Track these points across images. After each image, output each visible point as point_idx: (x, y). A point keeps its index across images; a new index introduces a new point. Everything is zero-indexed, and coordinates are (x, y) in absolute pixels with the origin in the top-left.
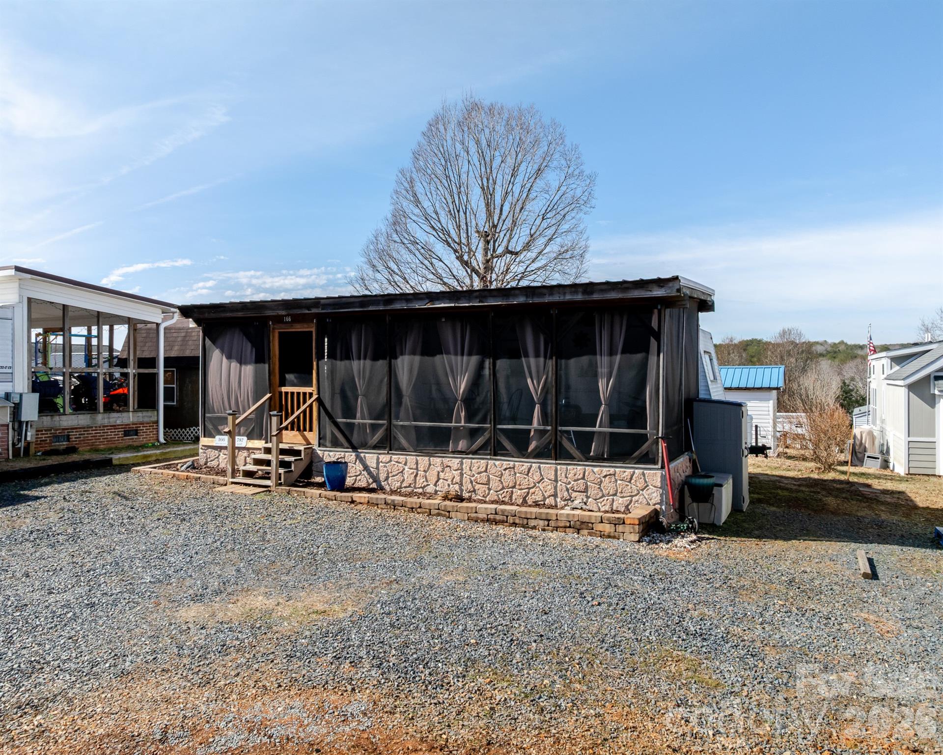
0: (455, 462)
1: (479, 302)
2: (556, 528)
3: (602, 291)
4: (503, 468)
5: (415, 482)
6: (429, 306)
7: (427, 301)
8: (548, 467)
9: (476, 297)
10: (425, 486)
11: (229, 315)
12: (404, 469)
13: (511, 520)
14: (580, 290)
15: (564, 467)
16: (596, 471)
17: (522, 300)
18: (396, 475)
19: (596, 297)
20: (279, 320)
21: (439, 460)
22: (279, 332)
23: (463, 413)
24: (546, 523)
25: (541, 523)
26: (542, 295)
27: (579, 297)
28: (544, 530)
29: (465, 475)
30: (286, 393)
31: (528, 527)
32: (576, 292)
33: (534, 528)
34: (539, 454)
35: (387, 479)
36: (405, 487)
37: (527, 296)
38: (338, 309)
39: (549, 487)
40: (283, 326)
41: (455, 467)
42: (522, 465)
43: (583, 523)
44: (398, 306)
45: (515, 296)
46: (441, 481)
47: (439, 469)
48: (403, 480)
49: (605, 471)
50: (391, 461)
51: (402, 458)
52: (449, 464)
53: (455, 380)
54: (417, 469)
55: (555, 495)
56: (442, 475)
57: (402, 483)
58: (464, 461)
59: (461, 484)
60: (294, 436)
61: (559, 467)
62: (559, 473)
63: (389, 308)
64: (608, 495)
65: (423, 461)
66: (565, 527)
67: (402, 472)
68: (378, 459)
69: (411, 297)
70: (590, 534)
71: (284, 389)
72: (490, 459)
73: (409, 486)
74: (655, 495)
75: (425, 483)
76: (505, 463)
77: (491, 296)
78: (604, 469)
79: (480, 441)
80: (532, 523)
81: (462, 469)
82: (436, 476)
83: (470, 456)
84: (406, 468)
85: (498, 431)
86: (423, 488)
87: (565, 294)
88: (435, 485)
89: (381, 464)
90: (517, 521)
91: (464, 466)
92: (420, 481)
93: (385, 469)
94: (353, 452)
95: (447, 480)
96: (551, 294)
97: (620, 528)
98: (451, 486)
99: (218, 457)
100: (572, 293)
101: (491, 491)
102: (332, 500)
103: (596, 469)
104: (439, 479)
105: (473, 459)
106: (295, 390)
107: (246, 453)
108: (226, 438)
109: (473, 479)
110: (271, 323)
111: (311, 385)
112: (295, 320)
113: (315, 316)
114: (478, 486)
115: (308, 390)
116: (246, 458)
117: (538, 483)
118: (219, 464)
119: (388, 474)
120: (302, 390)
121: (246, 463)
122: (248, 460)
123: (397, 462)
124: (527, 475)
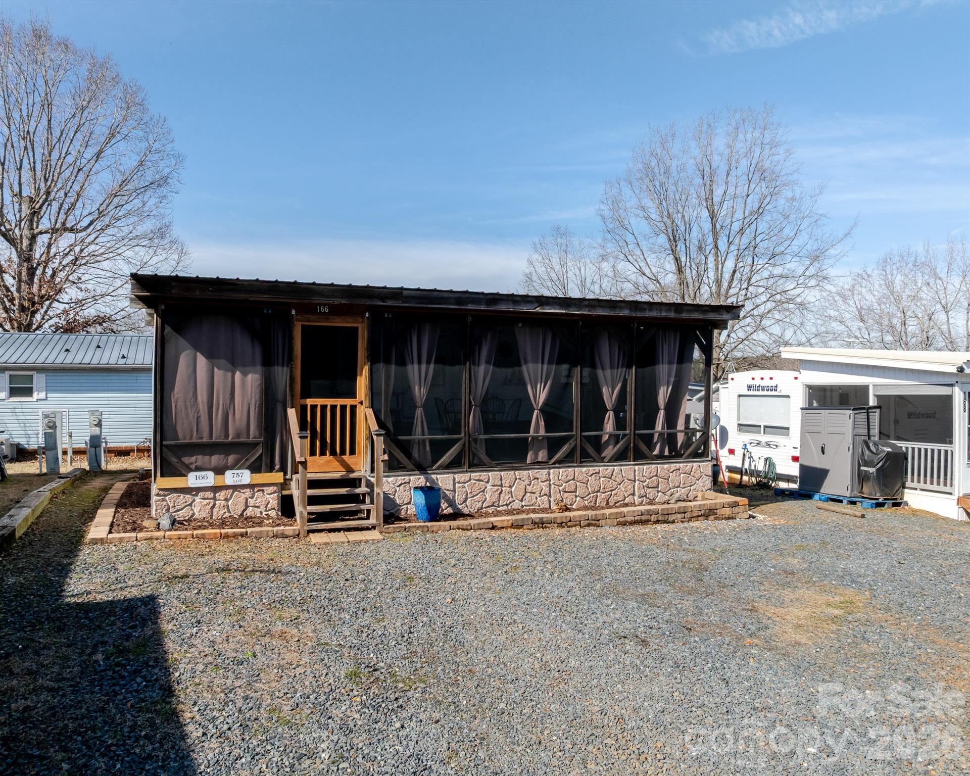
0: (542, 473)
1: (589, 311)
2: (690, 520)
3: (689, 311)
4: (589, 474)
5: (499, 500)
6: (538, 310)
7: (537, 305)
8: (626, 470)
10: (510, 503)
11: (241, 296)
12: (486, 488)
13: (653, 518)
14: (673, 308)
15: (641, 467)
16: (663, 468)
18: (477, 495)
19: (685, 315)
20: (310, 309)
21: (525, 472)
22: (302, 326)
23: (543, 423)
24: (683, 515)
25: (679, 516)
27: (672, 315)
28: (682, 522)
29: (553, 486)
30: (314, 407)
31: (669, 522)
32: (670, 310)
33: (673, 522)
34: (620, 457)
35: (465, 500)
36: (487, 507)
37: (631, 310)
38: (426, 304)
39: (629, 487)
40: (313, 317)
41: (544, 477)
42: (604, 470)
43: (710, 510)
44: (503, 307)
46: (528, 494)
47: (527, 482)
48: (486, 499)
49: (673, 466)
50: (470, 480)
51: (484, 475)
52: (537, 476)
54: (501, 485)
55: (633, 494)
56: (529, 489)
57: (483, 503)
58: (552, 471)
59: (550, 496)
60: (329, 462)
61: (637, 468)
62: (636, 474)
63: (492, 308)
65: (508, 476)
66: (698, 516)
67: (483, 491)
68: (454, 479)
69: (518, 299)
70: (716, 519)
71: (310, 402)
72: (578, 466)
73: (493, 505)
75: (511, 499)
76: (591, 468)
77: (599, 306)
78: (672, 465)
79: (565, 449)
80: (671, 518)
81: (550, 480)
82: (524, 490)
83: (557, 465)
84: (489, 487)
85: (583, 438)
86: (507, 505)
87: (661, 310)
88: (522, 500)
89: (457, 485)
90: (660, 518)
91: (551, 477)
92: (505, 498)
93: (464, 490)
94: (421, 474)
95: (534, 493)
96: (651, 310)
97: (736, 510)
98: (539, 499)
99: (190, 505)
100: (667, 311)
101: (578, 499)
103: (666, 466)
104: (526, 492)
105: (560, 468)
106: (329, 402)
107: (248, 492)
108: (211, 474)
109: (561, 488)
110: (293, 312)
111: (353, 395)
112: (336, 310)
113: (370, 308)
114: (566, 495)
115: (348, 402)
116: (247, 500)
117: (620, 484)
118: (193, 514)
119: (467, 494)
120: (339, 402)
121: (247, 506)
122: (251, 502)
123: (479, 480)
124: (610, 478)
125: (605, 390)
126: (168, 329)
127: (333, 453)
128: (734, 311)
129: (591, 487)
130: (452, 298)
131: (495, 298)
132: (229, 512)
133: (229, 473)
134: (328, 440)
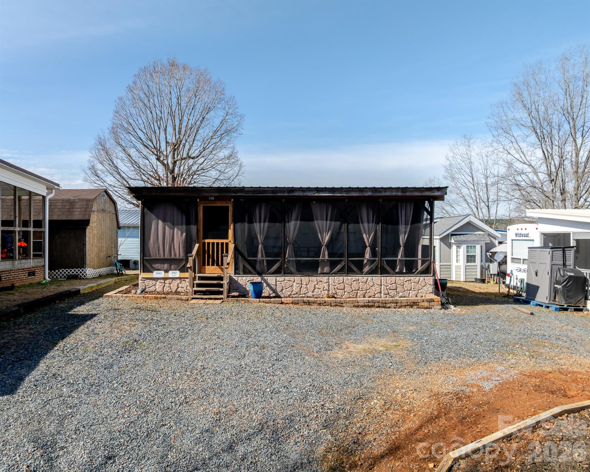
0: (325, 279)
1: (346, 194)
2: (400, 307)
3: (411, 192)
4: (353, 280)
5: (300, 291)
6: (317, 194)
7: (315, 192)
8: (376, 279)
9: (345, 191)
10: (306, 293)
12: (293, 284)
13: (376, 304)
14: (400, 190)
15: (386, 278)
16: (400, 279)
17: (370, 194)
18: (288, 288)
19: (408, 194)
20: (206, 199)
21: (315, 278)
22: (203, 206)
23: (327, 253)
24: (396, 304)
25: (393, 305)
26: (381, 192)
27: (400, 194)
28: (395, 308)
29: (331, 286)
30: (209, 243)
31: (386, 308)
32: (398, 191)
33: (389, 307)
34: (372, 272)
35: (282, 290)
36: (294, 294)
37: (373, 192)
38: (257, 194)
39: (378, 288)
40: (207, 202)
41: (325, 281)
42: (362, 278)
43: (414, 303)
44: (297, 194)
45: (366, 192)
46: (316, 289)
47: (315, 283)
48: (293, 290)
49: (406, 279)
50: (284, 280)
51: (292, 278)
52: (322, 280)
53: (322, 235)
54: (301, 284)
55: (380, 293)
56: (317, 286)
57: (291, 292)
58: (330, 278)
59: (329, 291)
60: (215, 269)
61: (382, 278)
62: (382, 281)
63: (291, 195)
64: (407, 290)
65: (305, 279)
66: (406, 306)
67: (292, 286)
68: (276, 280)
69: (305, 189)
70: (418, 308)
71: (207, 241)
72: (345, 276)
73: (297, 294)
74: (430, 288)
75: (307, 291)
76: (353, 277)
77: (353, 191)
78: (406, 278)
79: (339, 267)
80: (388, 305)
81: (329, 282)
83: (333, 275)
84: (295, 284)
85: (349, 262)
86: (305, 294)
87: (392, 192)
88: (313, 292)
89: (278, 282)
90: (380, 305)
91: (330, 281)
92: (303, 290)
93: (281, 285)
94: (259, 276)
95: (320, 289)
96: (385, 192)
97: (432, 304)
98: (323, 292)
99: (155, 285)
100: (396, 192)
101: (346, 293)
102: (268, 303)
103: (401, 278)
104: (315, 288)
105: (335, 276)
106: (215, 241)
107: (178, 281)
108: (163, 272)
109: (335, 287)
110: (198, 200)
111: (227, 238)
112: (217, 199)
113: (233, 197)
114: (338, 291)
115: (225, 241)
116: (178, 284)
117: (372, 287)
118: (156, 289)
119: (283, 287)
120: (220, 241)
121: (178, 287)
122: (180, 285)
123: (289, 281)
124: (366, 283)
125: (364, 236)
126: (146, 209)
127: (218, 265)
128: (443, 190)
129: (354, 288)
130: (270, 191)
131: (292, 190)
132: (171, 289)
133: (170, 272)
134: (215, 259)
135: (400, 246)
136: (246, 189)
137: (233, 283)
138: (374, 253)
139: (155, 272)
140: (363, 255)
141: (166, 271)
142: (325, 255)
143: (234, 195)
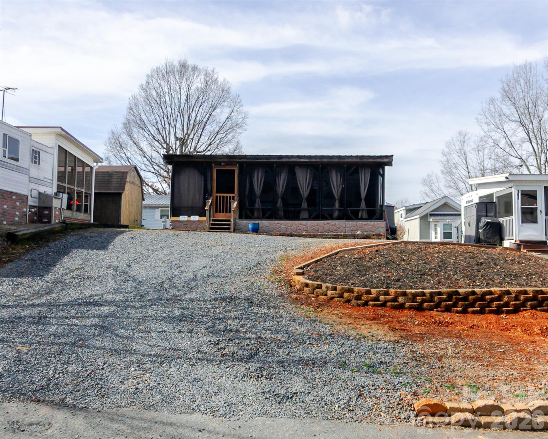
0: (304, 222)
1: (320, 160)
3: (367, 159)
4: (325, 224)
5: (287, 231)
6: (298, 161)
7: (297, 159)
8: (342, 223)
9: (319, 158)
11: (195, 160)
15: (349, 222)
16: (360, 223)
17: (336, 160)
18: (278, 229)
19: (365, 160)
20: (218, 164)
21: (297, 222)
22: (217, 170)
26: (345, 159)
27: (358, 160)
29: (309, 227)
30: (220, 197)
32: (357, 159)
34: (340, 218)
37: (339, 159)
38: (255, 160)
40: (220, 166)
41: (305, 224)
42: (332, 222)
44: (284, 160)
45: (334, 159)
46: (299, 230)
47: (297, 225)
48: (281, 231)
49: (364, 223)
50: (275, 223)
51: (280, 222)
52: (302, 223)
53: (303, 191)
54: (287, 226)
58: (309, 222)
59: (307, 231)
60: (225, 215)
61: (347, 222)
62: (347, 225)
65: (290, 222)
68: (269, 223)
69: (290, 157)
71: (219, 195)
72: (320, 220)
75: (291, 231)
76: (325, 222)
79: (315, 214)
81: (307, 225)
83: (311, 220)
84: (282, 226)
85: (323, 210)
87: (353, 159)
88: (296, 232)
89: (270, 225)
93: (273, 227)
94: (257, 220)
95: (301, 230)
98: (303, 232)
99: (180, 226)
102: (262, 235)
106: (225, 195)
107: (198, 223)
108: (186, 217)
109: (312, 228)
110: (213, 165)
111: (234, 193)
112: (227, 164)
113: (238, 162)
114: (314, 231)
115: (232, 195)
117: (339, 229)
118: (181, 229)
120: (229, 195)
122: (199, 227)
123: (278, 224)
124: (335, 226)
125: (334, 191)
127: (226, 212)
128: (390, 158)
129: (326, 229)
130: (265, 158)
131: (281, 157)
132: (192, 229)
133: (192, 217)
134: (225, 208)
135: (361, 200)
136: (248, 157)
137: (237, 225)
138: (341, 204)
139: (181, 217)
140: (333, 205)
141: (189, 216)
142: (305, 205)
143: (239, 160)
